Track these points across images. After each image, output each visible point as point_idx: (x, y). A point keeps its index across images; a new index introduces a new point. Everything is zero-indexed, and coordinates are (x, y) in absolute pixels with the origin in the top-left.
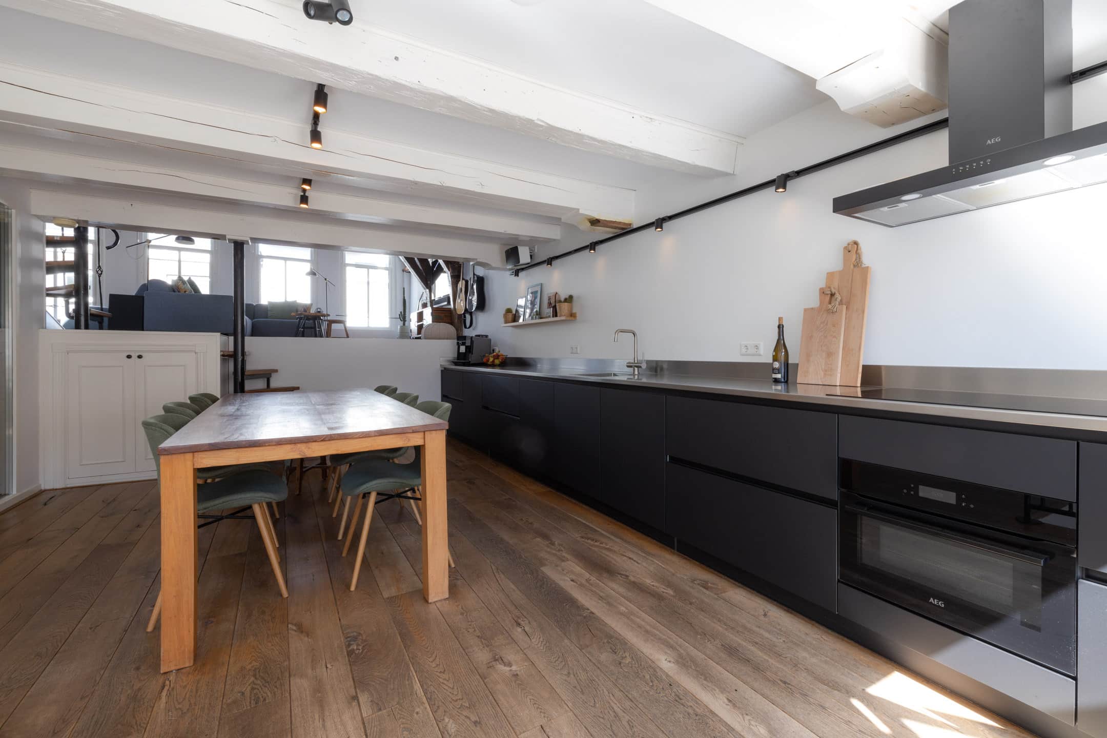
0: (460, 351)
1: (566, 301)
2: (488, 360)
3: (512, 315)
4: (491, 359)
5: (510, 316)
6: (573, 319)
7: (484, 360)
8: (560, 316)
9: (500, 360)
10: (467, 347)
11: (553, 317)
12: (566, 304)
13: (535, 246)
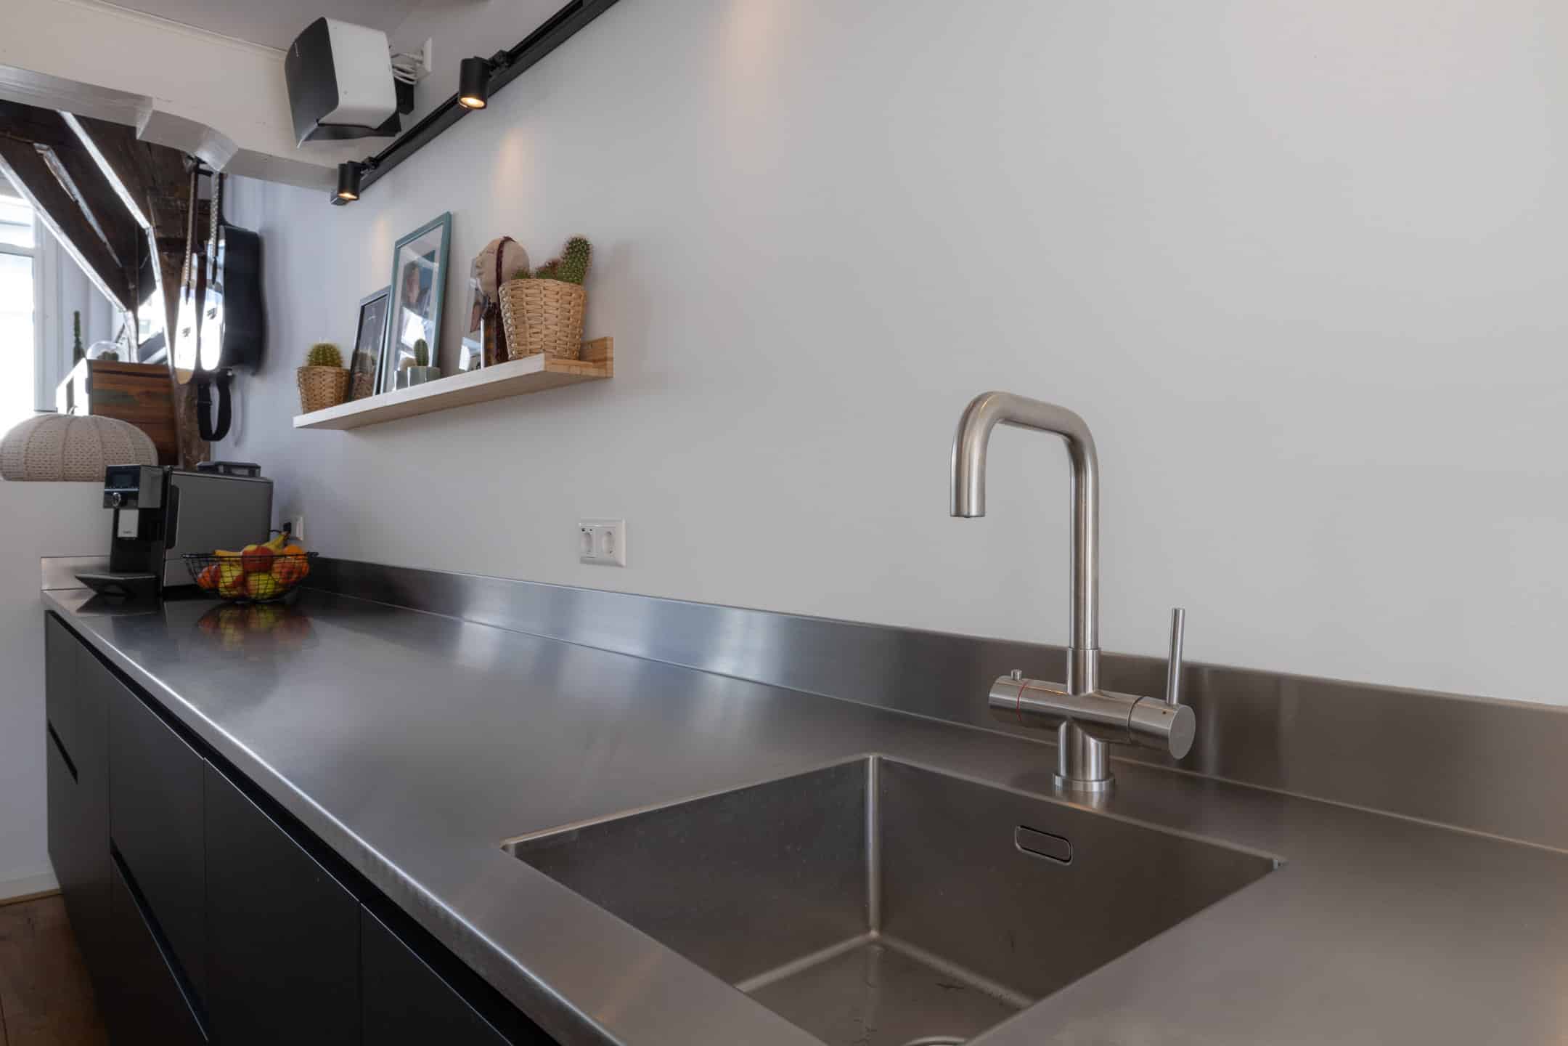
0: (121, 534)
1: (550, 270)
2: (217, 576)
3: (339, 374)
4: (230, 575)
5: (328, 376)
6: (592, 372)
7: (203, 575)
8: (520, 356)
9: (276, 576)
10: (145, 515)
11: (488, 364)
12: (551, 284)
13: (423, 44)
